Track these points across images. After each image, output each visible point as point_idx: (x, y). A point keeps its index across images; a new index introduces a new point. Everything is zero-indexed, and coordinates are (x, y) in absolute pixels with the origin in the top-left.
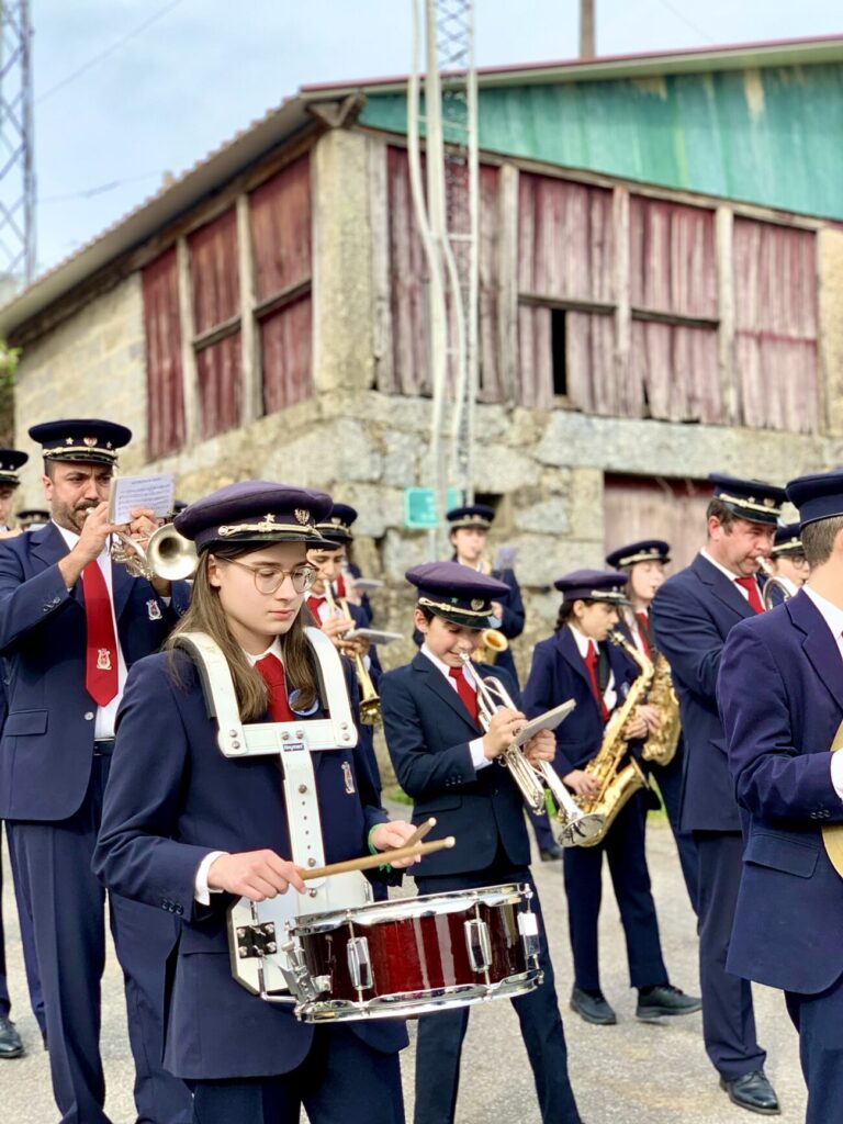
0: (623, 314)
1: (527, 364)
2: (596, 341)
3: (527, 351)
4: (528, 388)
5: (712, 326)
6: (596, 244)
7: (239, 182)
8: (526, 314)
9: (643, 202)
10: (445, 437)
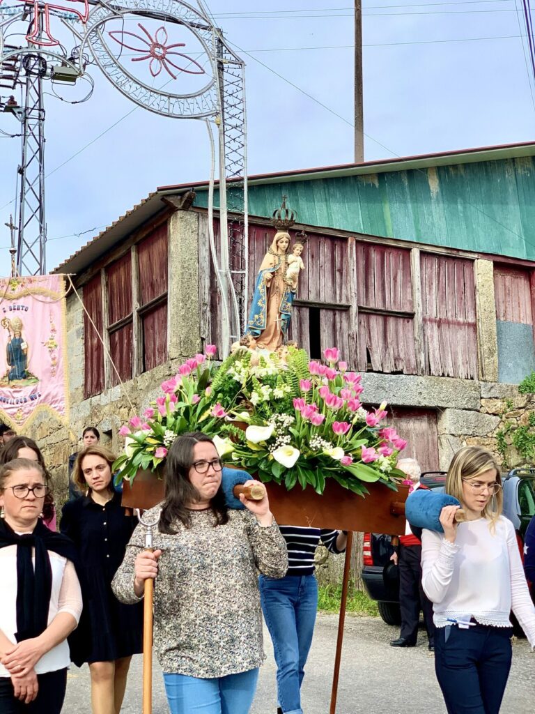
0: (354, 310)
2: (338, 326)
3: (295, 333)
5: (410, 316)
6: (337, 271)
7: (132, 237)
9: (366, 245)
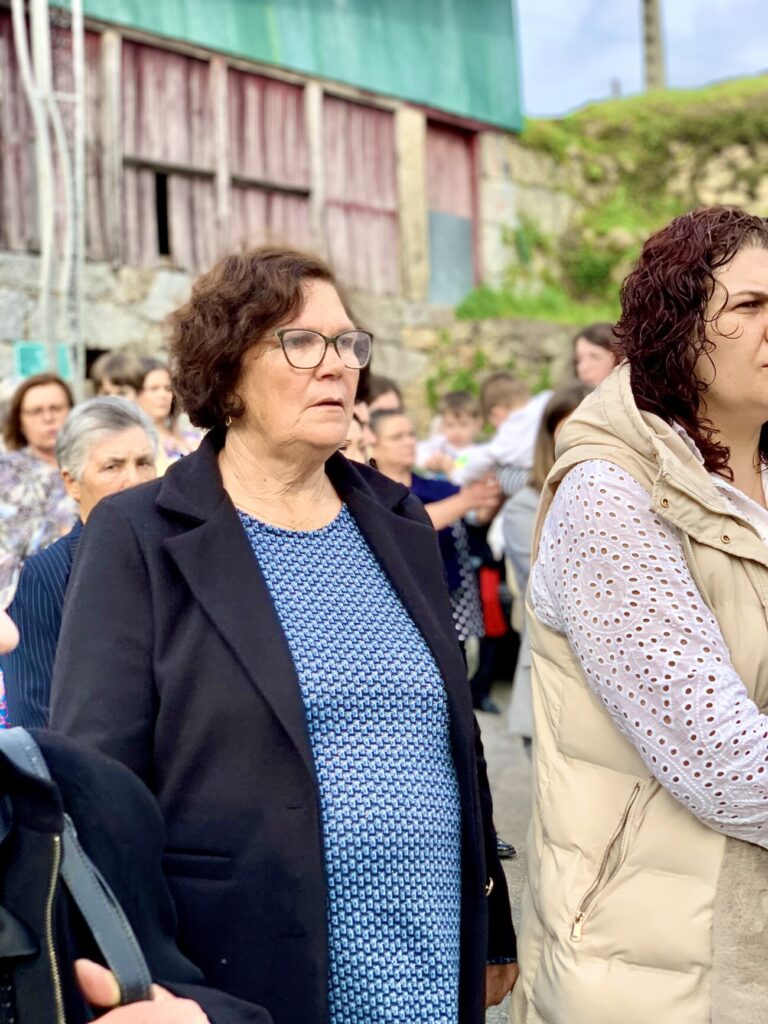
0: (223, 180)
1: (132, 224)
2: (198, 205)
3: (132, 213)
4: (133, 248)
5: (303, 195)
6: (195, 112)
8: (131, 177)
9: (239, 75)
10: (54, 294)
